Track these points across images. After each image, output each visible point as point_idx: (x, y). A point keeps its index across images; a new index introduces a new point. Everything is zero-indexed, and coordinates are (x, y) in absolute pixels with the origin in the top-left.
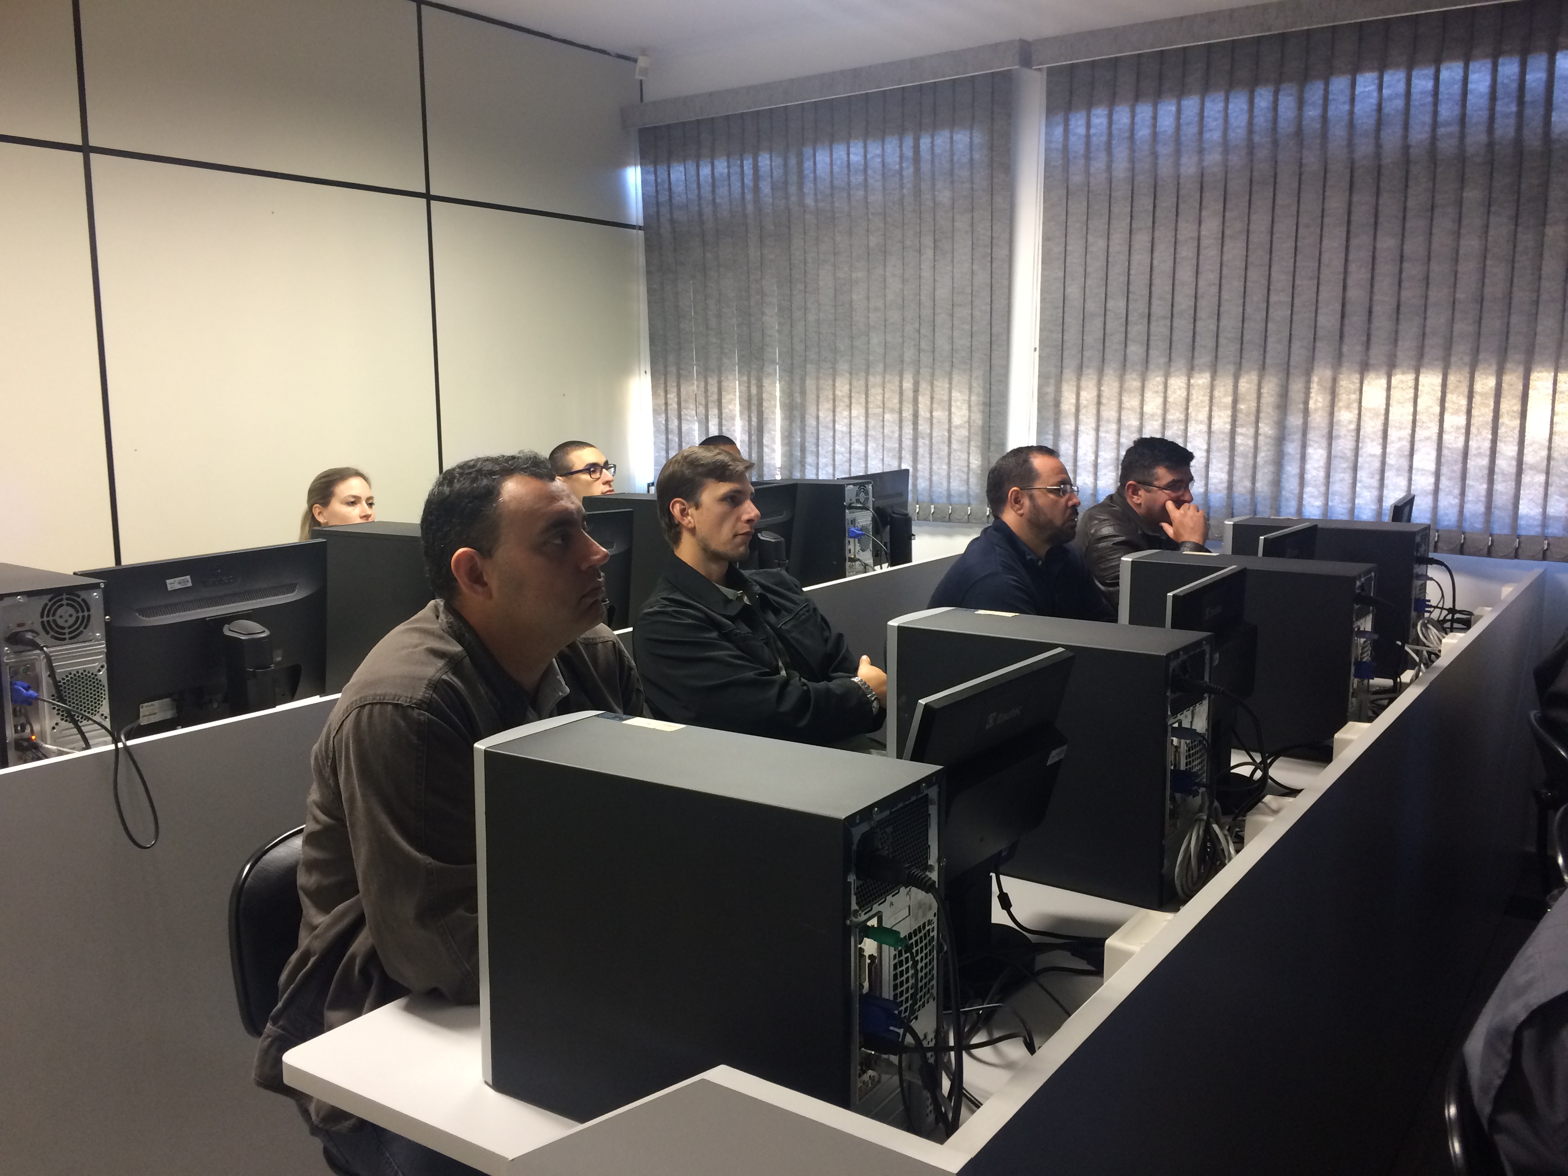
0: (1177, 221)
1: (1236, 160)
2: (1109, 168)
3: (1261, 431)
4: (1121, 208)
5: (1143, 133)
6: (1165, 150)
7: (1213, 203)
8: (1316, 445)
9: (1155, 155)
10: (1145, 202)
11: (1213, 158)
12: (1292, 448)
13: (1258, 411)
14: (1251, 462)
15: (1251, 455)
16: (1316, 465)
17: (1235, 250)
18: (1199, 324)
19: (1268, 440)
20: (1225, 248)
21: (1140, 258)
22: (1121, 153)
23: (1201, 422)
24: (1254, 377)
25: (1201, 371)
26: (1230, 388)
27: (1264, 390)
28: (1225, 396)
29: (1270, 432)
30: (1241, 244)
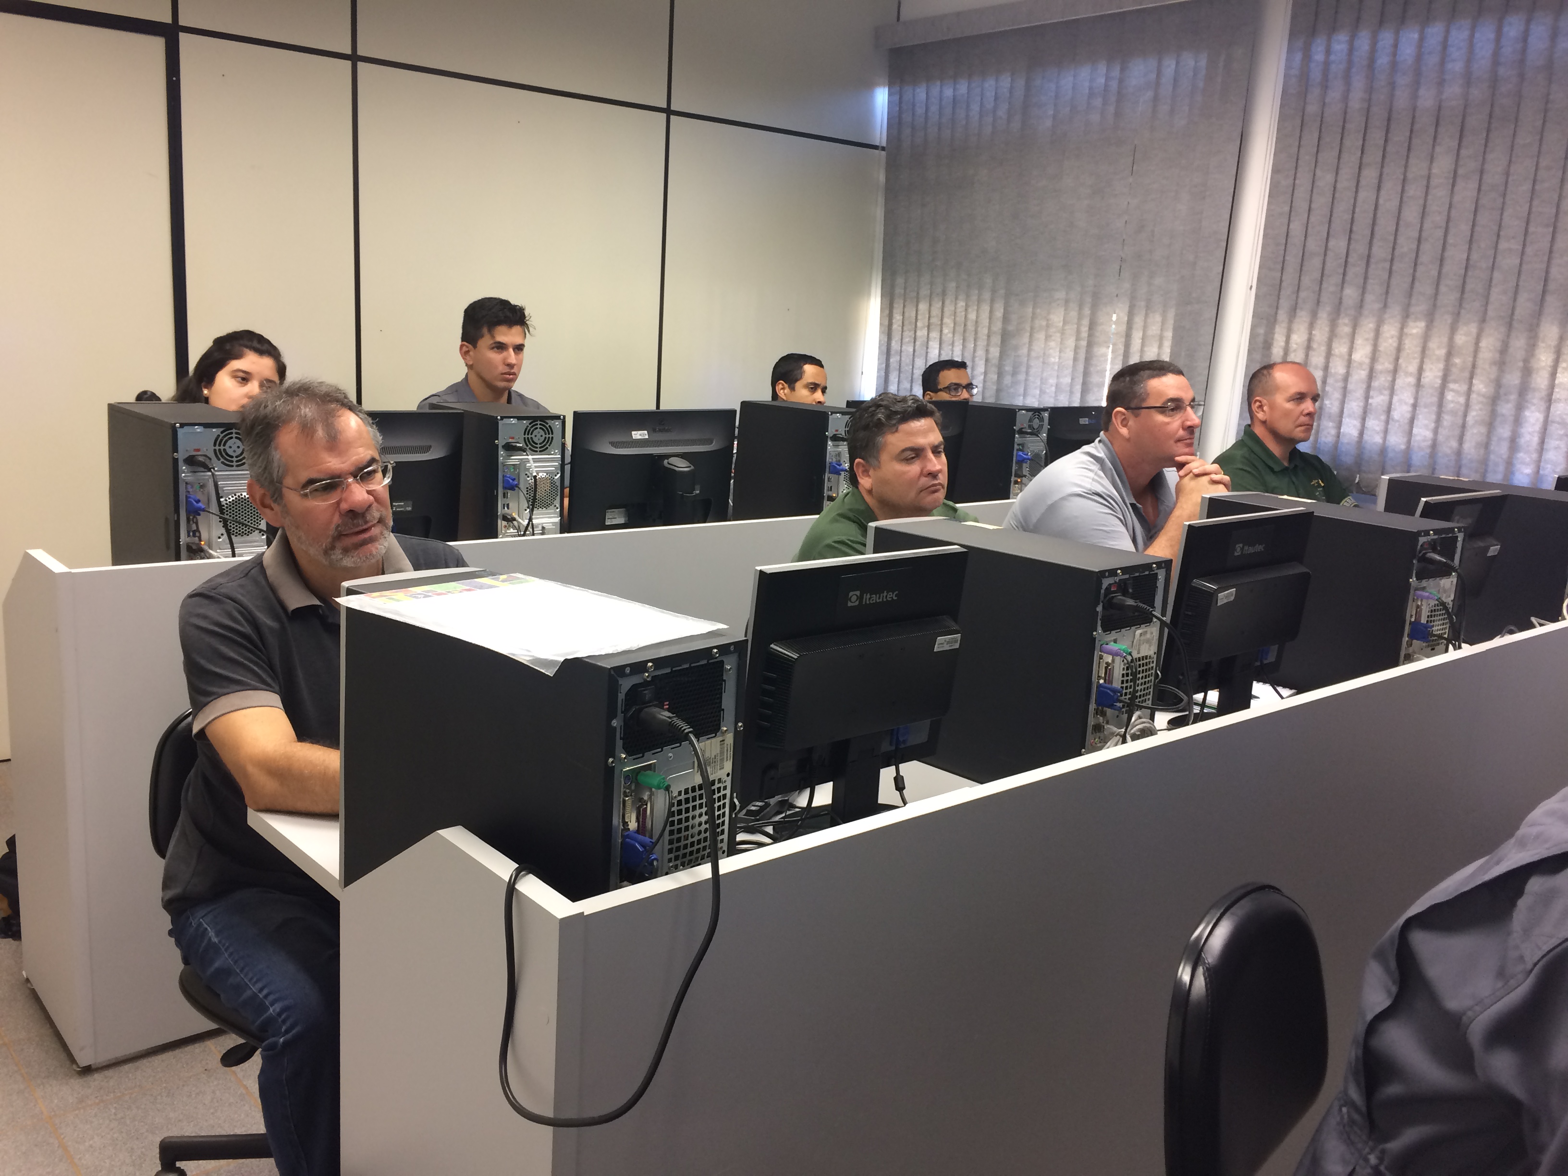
0: (1408, 157)
1: (1477, 93)
2: (1345, 99)
3: (1475, 388)
4: (1353, 142)
5: (1383, 60)
6: (1403, 81)
7: (1448, 141)
8: (1532, 409)
9: (1392, 85)
10: (1376, 136)
11: (1453, 91)
12: (1506, 409)
13: (1474, 366)
14: (1460, 421)
15: (1460, 413)
16: (1530, 430)
17: (1466, 190)
18: (1420, 269)
19: (1481, 399)
20: (1456, 188)
21: (1366, 195)
22: (1359, 83)
23: (1411, 374)
24: (1473, 328)
25: (1416, 319)
26: (1445, 340)
27: (1483, 344)
28: (1439, 348)
29: (1484, 390)
30: (1473, 185)
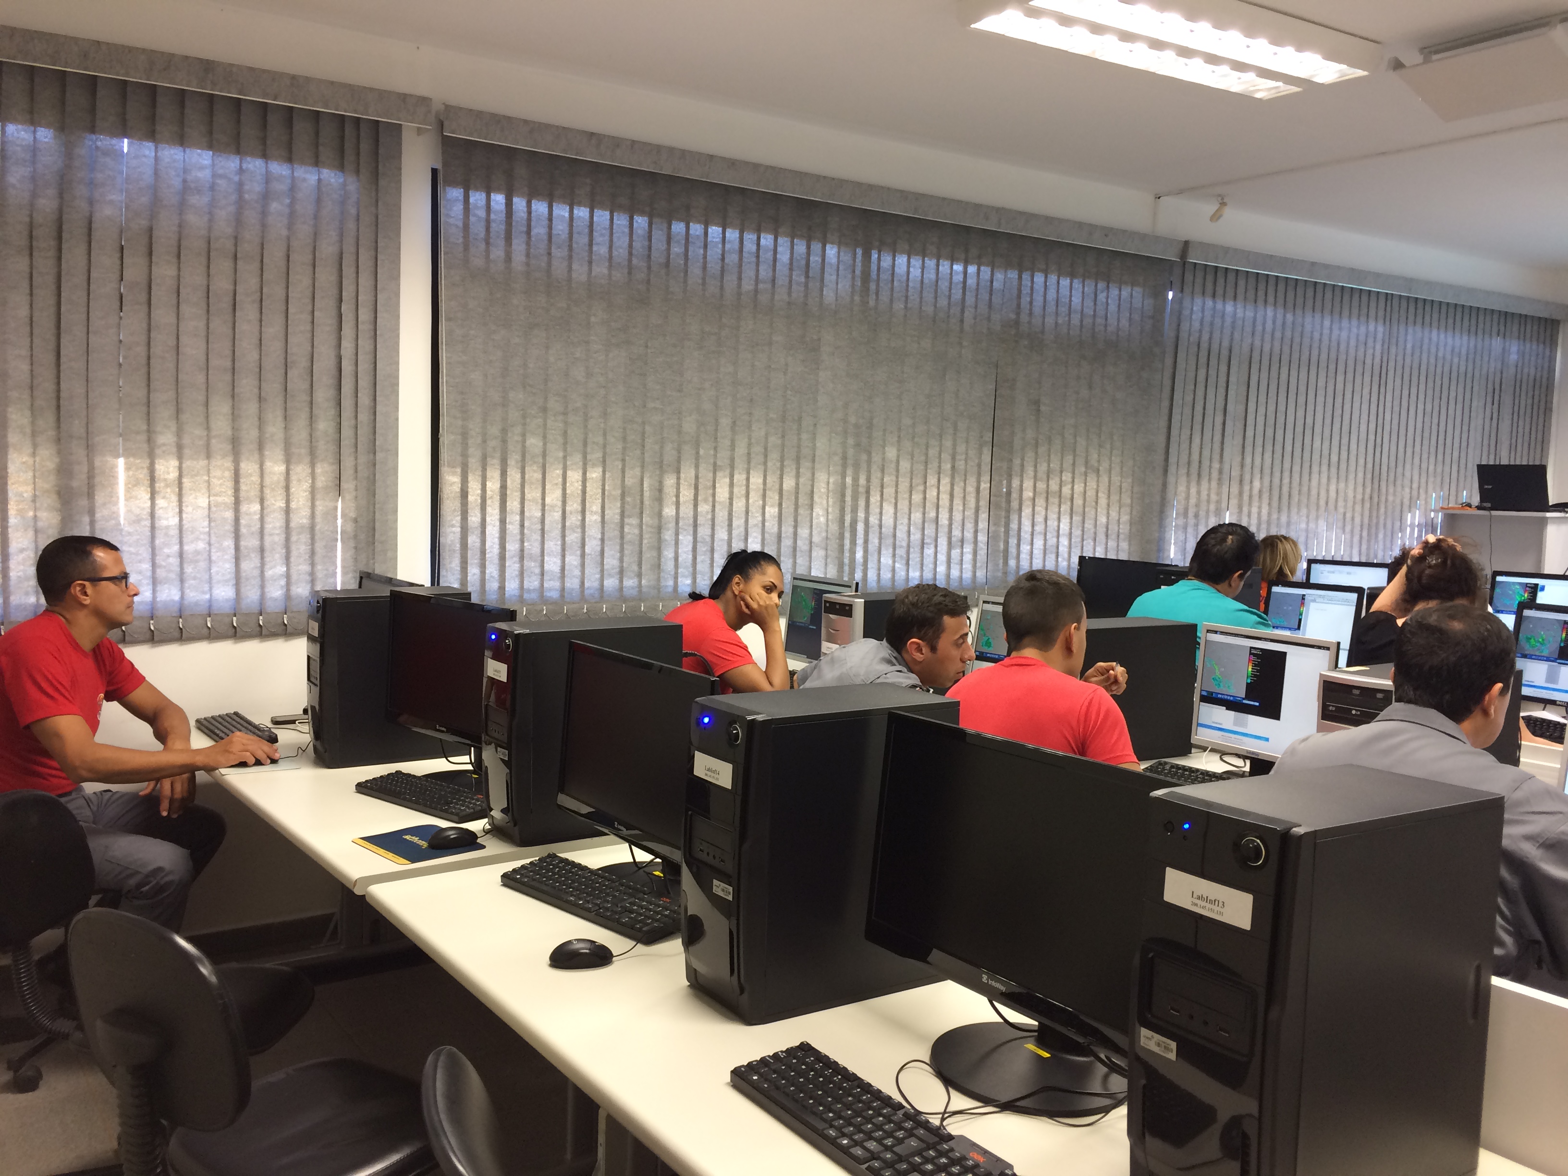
1: (620, 276)
2: (508, 258)
3: (644, 521)
5: (539, 231)
6: (559, 252)
7: (600, 314)
8: (685, 533)
9: (549, 255)
11: (601, 270)
12: (668, 536)
13: (642, 503)
14: (637, 549)
15: (637, 543)
16: (685, 550)
19: (650, 529)
22: (519, 246)
23: (596, 513)
24: (637, 471)
25: (594, 465)
27: (645, 484)
28: (614, 488)
